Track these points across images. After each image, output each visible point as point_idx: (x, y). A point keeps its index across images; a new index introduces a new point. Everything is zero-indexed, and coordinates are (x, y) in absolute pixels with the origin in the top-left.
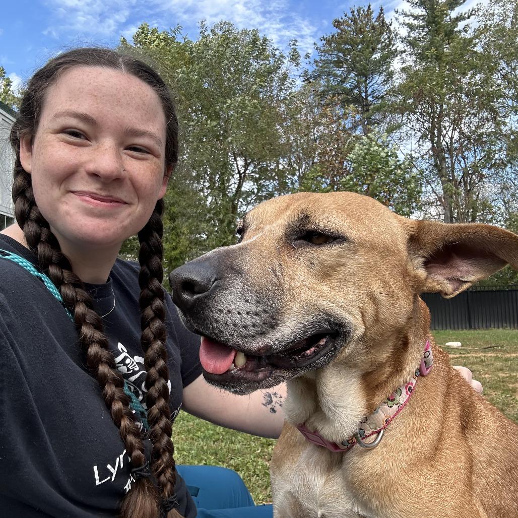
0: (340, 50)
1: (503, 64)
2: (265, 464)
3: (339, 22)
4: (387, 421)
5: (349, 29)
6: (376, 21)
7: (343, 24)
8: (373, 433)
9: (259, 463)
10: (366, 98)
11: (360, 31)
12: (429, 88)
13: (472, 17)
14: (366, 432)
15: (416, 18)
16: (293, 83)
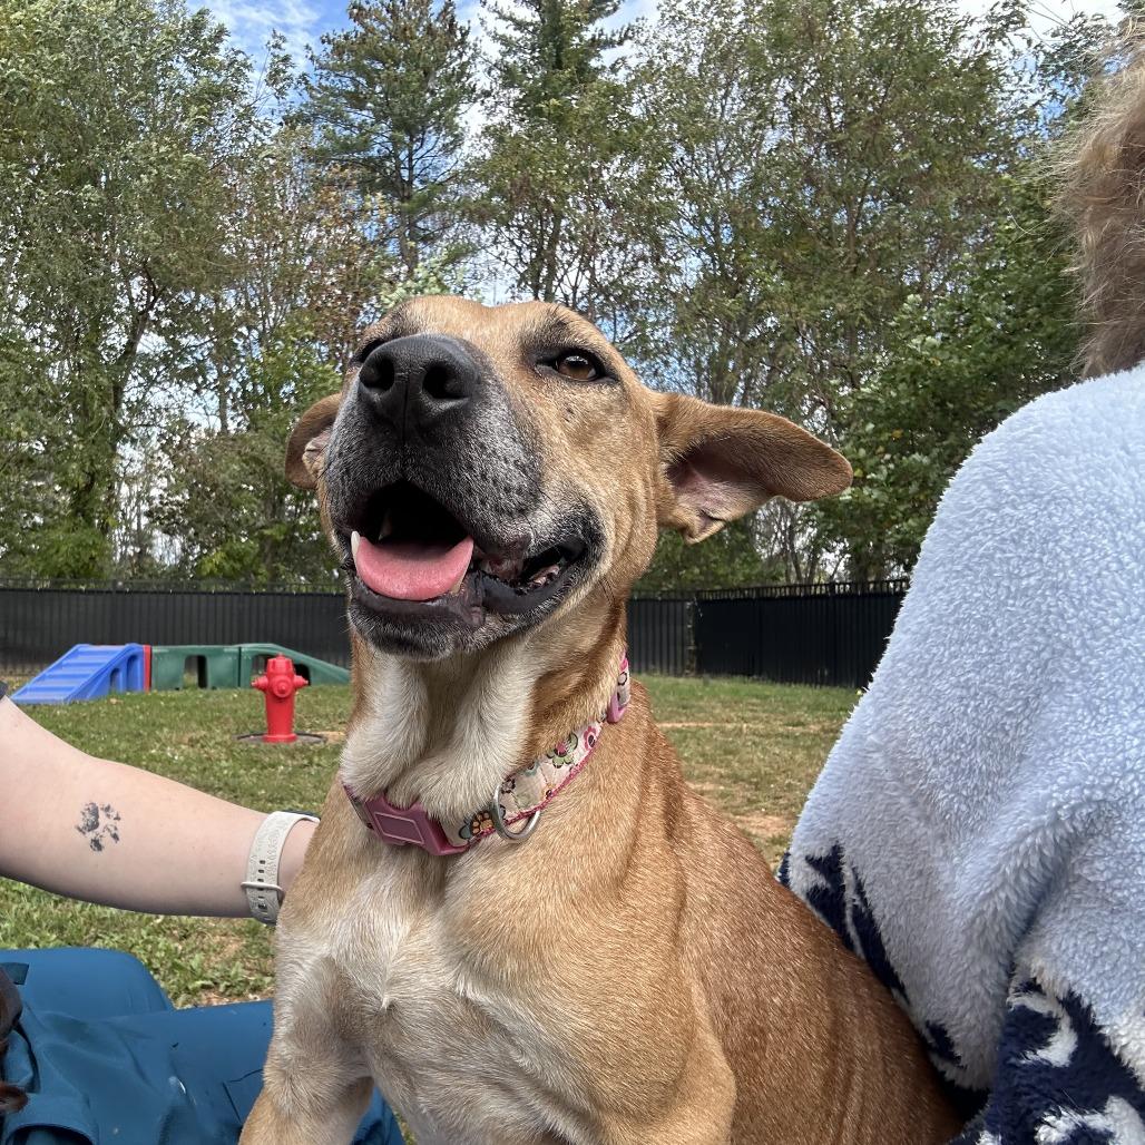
0: (361, 70)
1: (680, 152)
2: (172, 946)
3: (360, 8)
4: (549, 794)
5: (382, 27)
6: (437, 20)
7: (369, 14)
8: (519, 818)
9: (160, 946)
10: (410, 183)
11: (402, 34)
12: (541, 177)
13: (628, 43)
14: (508, 813)
15: (520, 25)
16: (266, 129)
